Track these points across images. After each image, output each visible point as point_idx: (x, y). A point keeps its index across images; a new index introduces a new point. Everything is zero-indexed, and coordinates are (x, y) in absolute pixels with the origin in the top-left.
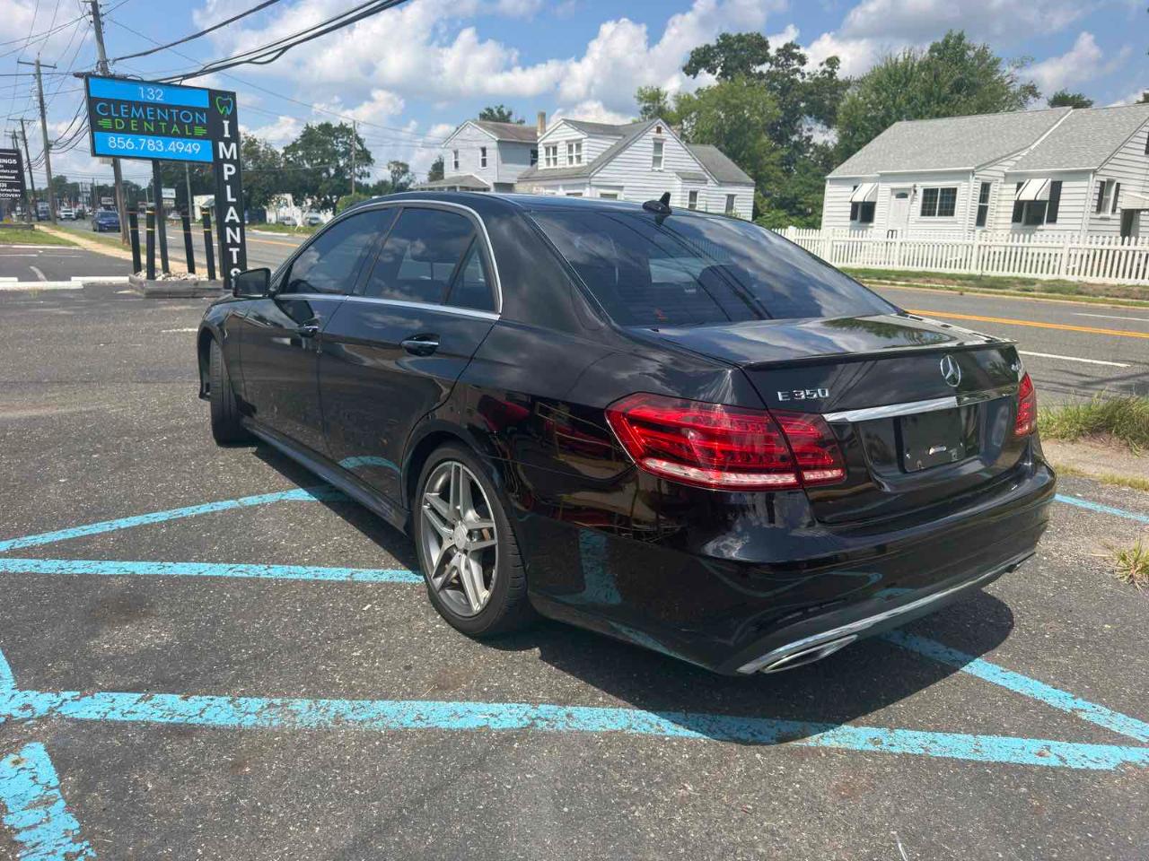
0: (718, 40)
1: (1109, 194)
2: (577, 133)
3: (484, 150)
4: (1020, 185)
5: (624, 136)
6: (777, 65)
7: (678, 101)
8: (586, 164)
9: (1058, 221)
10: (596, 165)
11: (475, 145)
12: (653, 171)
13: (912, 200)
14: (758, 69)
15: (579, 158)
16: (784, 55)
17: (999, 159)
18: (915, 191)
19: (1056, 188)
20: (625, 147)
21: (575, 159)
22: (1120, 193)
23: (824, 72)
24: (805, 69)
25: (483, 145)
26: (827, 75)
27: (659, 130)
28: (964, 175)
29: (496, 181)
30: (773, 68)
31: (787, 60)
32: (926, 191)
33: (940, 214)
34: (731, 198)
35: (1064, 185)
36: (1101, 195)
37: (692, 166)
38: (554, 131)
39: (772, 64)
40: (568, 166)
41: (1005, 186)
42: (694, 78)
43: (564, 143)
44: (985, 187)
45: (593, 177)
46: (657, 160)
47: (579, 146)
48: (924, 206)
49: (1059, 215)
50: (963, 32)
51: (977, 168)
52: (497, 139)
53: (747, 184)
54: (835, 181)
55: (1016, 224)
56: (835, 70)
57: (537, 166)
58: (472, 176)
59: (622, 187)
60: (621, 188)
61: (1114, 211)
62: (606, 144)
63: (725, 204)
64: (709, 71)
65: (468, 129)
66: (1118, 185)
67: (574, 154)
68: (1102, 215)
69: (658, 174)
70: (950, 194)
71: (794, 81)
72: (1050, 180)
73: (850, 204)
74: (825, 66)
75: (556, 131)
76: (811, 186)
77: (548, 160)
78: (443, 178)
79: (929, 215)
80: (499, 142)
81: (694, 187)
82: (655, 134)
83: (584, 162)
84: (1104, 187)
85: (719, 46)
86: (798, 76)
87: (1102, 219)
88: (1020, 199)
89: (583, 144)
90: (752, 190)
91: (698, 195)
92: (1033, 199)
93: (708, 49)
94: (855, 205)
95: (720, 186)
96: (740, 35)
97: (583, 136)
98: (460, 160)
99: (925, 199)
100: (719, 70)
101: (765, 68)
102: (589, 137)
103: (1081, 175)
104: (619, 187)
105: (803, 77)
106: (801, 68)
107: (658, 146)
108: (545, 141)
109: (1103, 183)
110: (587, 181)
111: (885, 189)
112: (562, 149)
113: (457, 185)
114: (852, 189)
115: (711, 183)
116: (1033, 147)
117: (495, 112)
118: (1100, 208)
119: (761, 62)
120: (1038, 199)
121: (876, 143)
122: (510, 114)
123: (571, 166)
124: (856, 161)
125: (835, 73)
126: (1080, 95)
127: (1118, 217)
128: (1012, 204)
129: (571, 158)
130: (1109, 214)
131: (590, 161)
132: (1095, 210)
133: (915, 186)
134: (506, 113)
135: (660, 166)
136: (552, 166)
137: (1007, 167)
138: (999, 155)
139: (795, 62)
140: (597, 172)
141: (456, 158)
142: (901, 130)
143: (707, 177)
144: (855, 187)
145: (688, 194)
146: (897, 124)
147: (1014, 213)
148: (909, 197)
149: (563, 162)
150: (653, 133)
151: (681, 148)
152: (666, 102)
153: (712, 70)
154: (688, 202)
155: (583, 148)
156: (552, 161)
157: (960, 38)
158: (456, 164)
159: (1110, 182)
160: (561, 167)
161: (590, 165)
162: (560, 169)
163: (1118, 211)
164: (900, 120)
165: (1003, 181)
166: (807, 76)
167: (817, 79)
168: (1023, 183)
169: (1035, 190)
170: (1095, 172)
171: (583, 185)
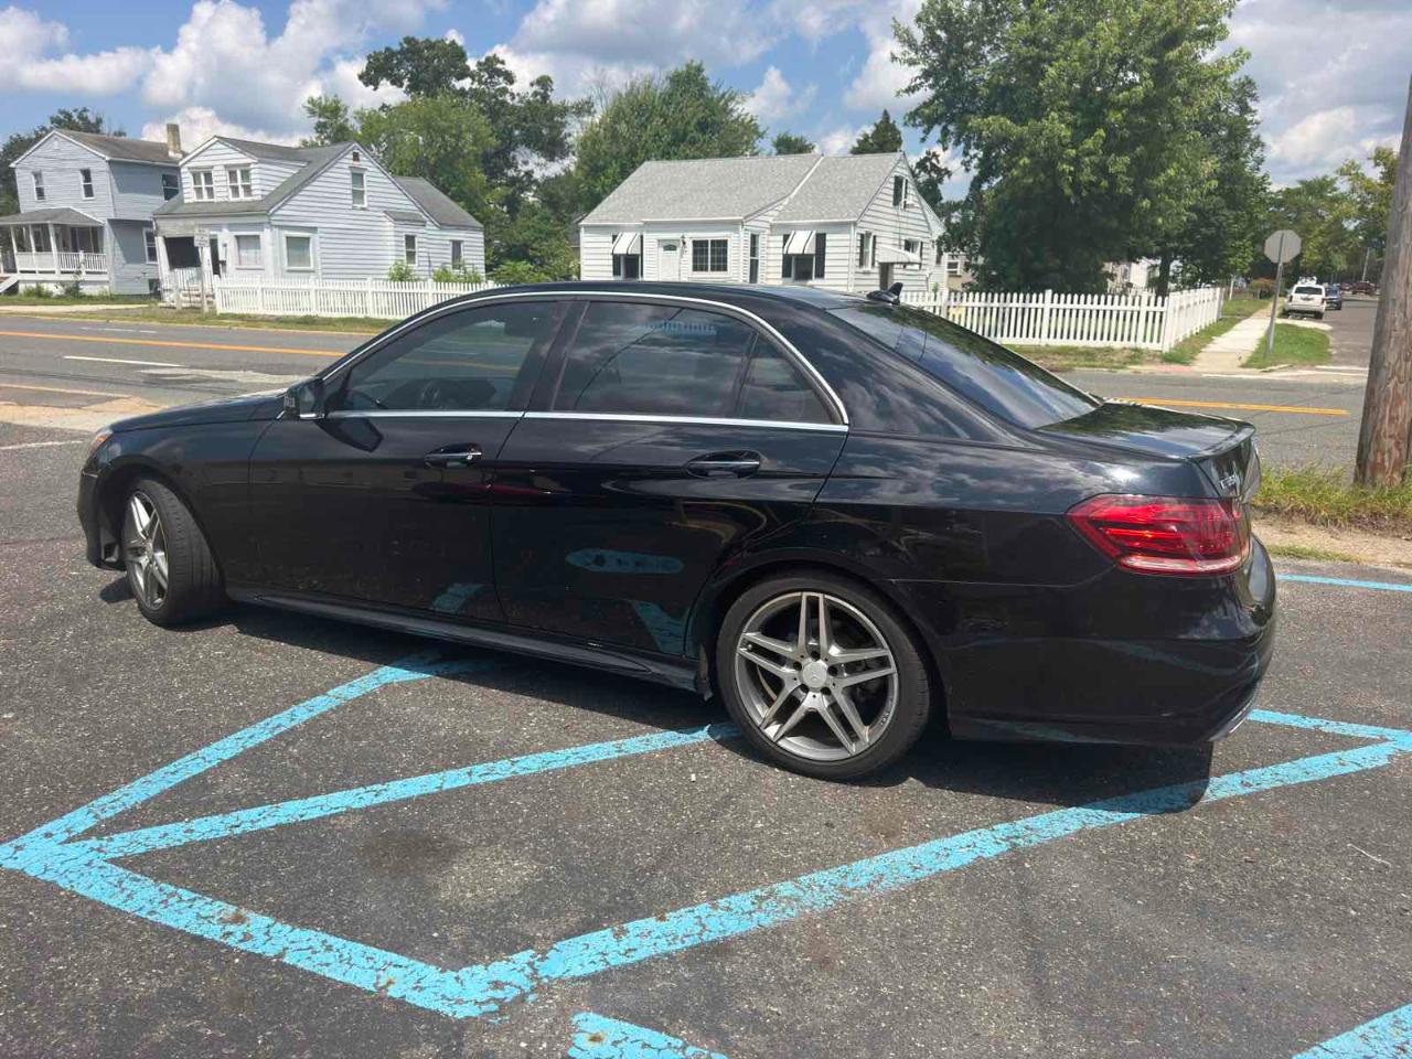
0: (401, 44)
1: (867, 247)
2: (242, 156)
3: (87, 174)
4: (786, 238)
5: (309, 162)
6: (480, 82)
7: (361, 119)
8: (259, 198)
9: (826, 276)
10: (277, 199)
11: (70, 165)
12: (354, 208)
13: (682, 252)
14: (458, 85)
15: (248, 189)
16: (486, 70)
17: (763, 208)
18: (684, 243)
19: (821, 240)
20: (313, 177)
21: (241, 190)
22: (877, 246)
23: (535, 94)
24: (514, 88)
25: (86, 166)
26: (539, 97)
27: (356, 157)
28: (733, 225)
29: (113, 217)
30: (476, 85)
31: (491, 77)
32: (696, 243)
33: (713, 270)
34: (457, 245)
35: (828, 237)
36: (862, 247)
37: (405, 204)
38: (204, 150)
39: (473, 80)
40: (232, 199)
41: (772, 238)
42: (375, 89)
43: (222, 168)
44: (754, 238)
45: (272, 214)
46: (358, 195)
47: (246, 174)
48: (695, 260)
49: (826, 270)
50: (701, 65)
51: (746, 217)
52: (108, 158)
53: (474, 229)
54: (592, 229)
55: (787, 279)
56: (549, 93)
57: (182, 199)
58: (68, 209)
59: (315, 228)
60: (313, 229)
61: (873, 264)
62: (286, 172)
63: (450, 252)
64: (393, 83)
65: (56, 143)
66: (875, 237)
67: (239, 183)
68: (864, 269)
69: (362, 212)
70: (721, 246)
71: (504, 103)
72: (814, 234)
73: (611, 257)
74: (536, 88)
75: (207, 153)
76: (541, 232)
77: (199, 191)
78: (18, 211)
79: (702, 270)
80: (110, 162)
81: (409, 230)
82: (351, 162)
83: (257, 195)
84: (864, 238)
85: (402, 52)
86: (508, 98)
87: (864, 273)
88: (789, 252)
89: (252, 171)
90: (481, 235)
91: (416, 240)
92: (801, 252)
93: (390, 54)
94: (616, 258)
95: (441, 229)
96: (427, 40)
97: (249, 161)
98: (46, 186)
99: (695, 252)
100: (406, 83)
101: (466, 83)
102: (260, 162)
103: (843, 226)
104: (311, 228)
105: (513, 98)
106: (509, 87)
107: (357, 176)
108: (190, 165)
109: (862, 236)
110: (265, 219)
111: (651, 239)
112: (220, 178)
113: (48, 222)
114: (611, 239)
115: (429, 225)
116: (792, 196)
117: (75, 117)
118: (862, 262)
119: (460, 77)
120: (806, 252)
121: (627, 186)
122: (99, 121)
123: (237, 199)
124: (611, 206)
125: (549, 96)
126: (802, 138)
127: (876, 270)
128: (781, 257)
129: (235, 190)
130: (868, 268)
131: (266, 193)
132: (858, 263)
133: (683, 237)
134: (92, 119)
135: (363, 203)
136: (206, 198)
137: (771, 217)
138: (762, 204)
139: (501, 79)
140: (279, 208)
141: (37, 183)
142: (651, 172)
143: (424, 217)
144: (614, 237)
145: (404, 239)
146: (646, 163)
147: (783, 267)
148: (678, 250)
149: (222, 193)
150: (348, 161)
151: (386, 181)
152: (347, 120)
153: (397, 82)
154: (404, 249)
155: (252, 177)
156: (205, 193)
157: (699, 69)
158: (40, 193)
159: (869, 234)
160: (220, 200)
161: (266, 198)
162: (218, 203)
163: (876, 264)
164: (649, 160)
165: (768, 232)
166: (517, 98)
167: (529, 102)
168: (788, 236)
169: (801, 243)
170: (855, 224)
171: (260, 226)
